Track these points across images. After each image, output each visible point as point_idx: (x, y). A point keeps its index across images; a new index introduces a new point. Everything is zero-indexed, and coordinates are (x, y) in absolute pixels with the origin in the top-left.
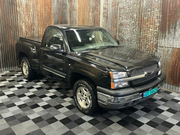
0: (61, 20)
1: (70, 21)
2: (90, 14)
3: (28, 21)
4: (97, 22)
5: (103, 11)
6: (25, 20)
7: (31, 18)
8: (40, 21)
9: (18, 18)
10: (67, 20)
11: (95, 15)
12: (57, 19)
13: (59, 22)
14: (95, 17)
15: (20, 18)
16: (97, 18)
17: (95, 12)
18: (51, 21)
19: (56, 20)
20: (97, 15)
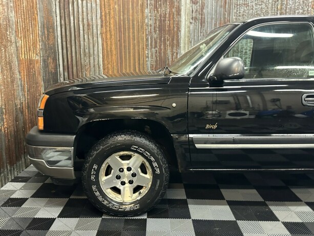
1: (65, 26)
2: (147, 11)
4: (169, 30)
5: (188, 6)
11: (166, 14)
14: (165, 21)
16: (170, 21)
17: (165, 9)
20: (170, 14)
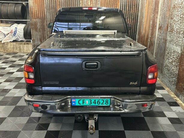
0: (130, 3)
3: (90, 5)
6: (87, 4)
7: (94, 2)
8: (103, 4)
9: (80, 1)
10: (139, 3)
12: (125, 2)
13: (128, 6)
15: (82, 2)
18: (117, 4)
19: (124, 4)
